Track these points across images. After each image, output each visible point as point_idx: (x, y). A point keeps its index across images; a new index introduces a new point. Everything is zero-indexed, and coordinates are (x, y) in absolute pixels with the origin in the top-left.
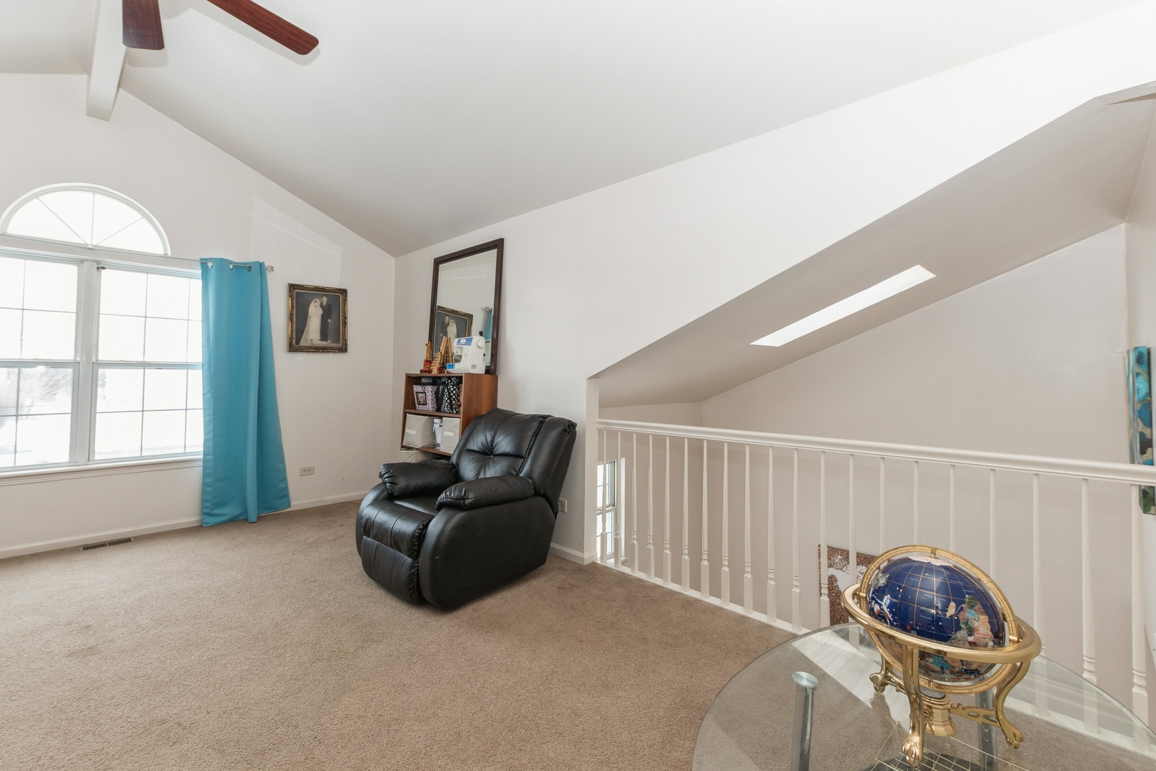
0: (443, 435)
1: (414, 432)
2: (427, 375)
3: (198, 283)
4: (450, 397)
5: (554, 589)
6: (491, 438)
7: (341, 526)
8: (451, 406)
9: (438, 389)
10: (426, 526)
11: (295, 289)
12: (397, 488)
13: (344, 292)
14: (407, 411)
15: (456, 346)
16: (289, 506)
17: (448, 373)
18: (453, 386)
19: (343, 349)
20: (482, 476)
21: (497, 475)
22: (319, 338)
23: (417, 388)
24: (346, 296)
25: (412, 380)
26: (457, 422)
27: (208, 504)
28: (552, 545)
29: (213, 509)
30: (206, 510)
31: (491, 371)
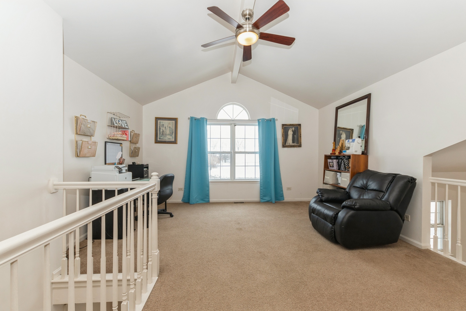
0: (342, 180)
1: (328, 178)
2: (334, 155)
3: (257, 127)
4: (345, 164)
5: (403, 255)
6: (366, 182)
7: (301, 209)
8: (345, 168)
9: (339, 161)
10: (337, 214)
11: (284, 126)
12: (323, 198)
13: (300, 125)
14: (325, 169)
15: (347, 143)
16: (284, 200)
17: (343, 154)
18: (346, 159)
19: (300, 146)
20: (362, 197)
21: (370, 198)
22: (292, 142)
23: (329, 161)
24: (301, 126)
25: (327, 157)
26: (348, 175)
27: (262, 195)
28: (401, 235)
29: (263, 197)
30: (261, 197)
31: (365, 153)
